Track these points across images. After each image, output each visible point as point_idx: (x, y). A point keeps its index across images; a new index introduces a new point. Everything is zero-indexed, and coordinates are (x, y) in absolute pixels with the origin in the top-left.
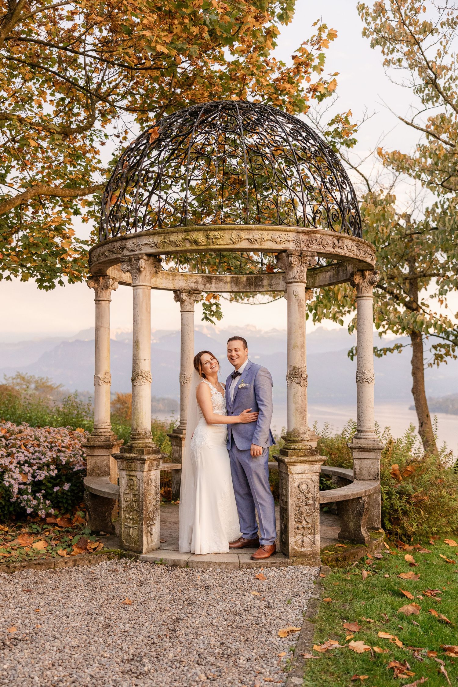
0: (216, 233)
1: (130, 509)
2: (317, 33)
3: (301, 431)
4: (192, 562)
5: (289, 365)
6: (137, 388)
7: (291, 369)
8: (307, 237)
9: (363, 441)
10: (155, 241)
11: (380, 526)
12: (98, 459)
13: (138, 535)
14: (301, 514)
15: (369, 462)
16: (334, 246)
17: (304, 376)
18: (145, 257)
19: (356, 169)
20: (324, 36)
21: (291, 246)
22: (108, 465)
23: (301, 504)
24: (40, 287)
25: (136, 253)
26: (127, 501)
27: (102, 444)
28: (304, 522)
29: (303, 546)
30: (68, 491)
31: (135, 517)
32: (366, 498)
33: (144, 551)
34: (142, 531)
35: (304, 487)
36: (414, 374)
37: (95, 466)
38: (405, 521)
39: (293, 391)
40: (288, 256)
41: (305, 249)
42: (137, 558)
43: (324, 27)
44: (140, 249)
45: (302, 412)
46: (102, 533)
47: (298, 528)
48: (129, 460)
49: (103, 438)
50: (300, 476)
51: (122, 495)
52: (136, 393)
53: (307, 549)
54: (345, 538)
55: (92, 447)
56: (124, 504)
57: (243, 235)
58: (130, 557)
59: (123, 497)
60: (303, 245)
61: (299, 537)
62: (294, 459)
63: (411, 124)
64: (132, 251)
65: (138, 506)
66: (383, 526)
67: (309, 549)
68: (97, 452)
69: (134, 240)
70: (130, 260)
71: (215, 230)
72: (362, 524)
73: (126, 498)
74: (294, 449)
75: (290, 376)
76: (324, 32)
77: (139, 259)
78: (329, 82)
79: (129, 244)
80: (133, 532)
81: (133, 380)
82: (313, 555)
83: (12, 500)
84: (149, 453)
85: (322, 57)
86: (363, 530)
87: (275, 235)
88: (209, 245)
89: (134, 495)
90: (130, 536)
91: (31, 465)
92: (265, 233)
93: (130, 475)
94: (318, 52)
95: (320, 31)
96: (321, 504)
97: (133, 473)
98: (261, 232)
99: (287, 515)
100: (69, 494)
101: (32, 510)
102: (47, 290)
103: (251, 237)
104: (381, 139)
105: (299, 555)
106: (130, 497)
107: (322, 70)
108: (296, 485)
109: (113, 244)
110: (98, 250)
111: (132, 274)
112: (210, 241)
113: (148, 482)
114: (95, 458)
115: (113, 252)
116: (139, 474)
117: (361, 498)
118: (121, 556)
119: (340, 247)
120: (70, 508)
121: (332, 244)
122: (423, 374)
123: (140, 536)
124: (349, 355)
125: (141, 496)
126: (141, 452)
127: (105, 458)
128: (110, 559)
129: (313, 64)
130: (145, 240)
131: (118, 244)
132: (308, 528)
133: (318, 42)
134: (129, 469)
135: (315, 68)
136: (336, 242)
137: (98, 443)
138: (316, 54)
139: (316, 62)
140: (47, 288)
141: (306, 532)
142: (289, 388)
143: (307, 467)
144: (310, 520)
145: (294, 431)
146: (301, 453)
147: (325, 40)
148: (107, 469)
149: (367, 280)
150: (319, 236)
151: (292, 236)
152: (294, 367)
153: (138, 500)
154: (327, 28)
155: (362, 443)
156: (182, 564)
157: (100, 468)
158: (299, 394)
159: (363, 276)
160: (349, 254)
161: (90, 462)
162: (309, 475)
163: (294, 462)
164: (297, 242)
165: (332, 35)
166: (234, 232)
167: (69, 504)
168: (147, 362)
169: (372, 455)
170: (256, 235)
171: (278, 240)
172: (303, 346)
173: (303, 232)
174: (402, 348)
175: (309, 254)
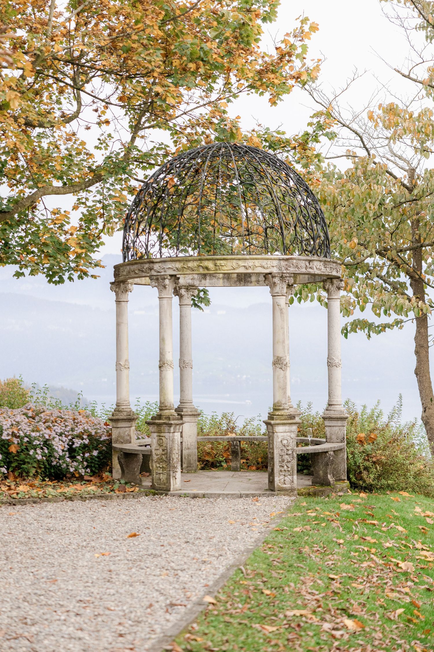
0: (222, 262)
1: (160, 460)
2: (299, 25)
3: (283, 402)
4: (207, 494)
5: (274, 356)
6: (164, 373)
7: (276, 358)
8: (286, 263)
9: (332, 412)
10: (177, 266)
11: (346, 478)
12: (121, 430)
13: (167, 479)
14: (283, 461)
15: (337, 428)
16: (306, 267)
17: (285, 363)
18: (169, 277)
19: (348, 127)
20: (306, 28)
21: (275, 270)
22: (129, 435)
23: (283, 454)
24: (50, 281)
25: (162, 274)
26: (157, 455)
27: (125, 417)
28: (285, 467)
29: (285, 484)
30: (96, 457)
31: (164, 466)
32: (332, 453)
33: (171, 489)
34: (170, 476)
35: (285, 442)
36: (417, 352)
37: (119, 436)
38: (365, 474)
39: (277, 374)
40: (273, 277)
41: (285, 272)
42: (166, 495)
43: (307, 19)
44: (165, 271)
45: (283, 389)
46: (133, 484)
47: (281, 471)
48: (159, 425)
49: (125, 413)
50: (282, 434)
51: (153, 451)
52: (163, 376)
53: (287, 486)
54: (317, 483)
55: (117, 421)
56: (155, 457)
57: (241, 263)
58: (162, 494)
59: (154, 452)
60: (283, 269)
61: (282, 477)
62: (278, 422)
63: (408, 77)
64: (159, 272)
65: (167, 458)
66: (349, 479)
67: (289, 485)
68: (120, 425)
69: (160, 264)
70: (157, 279)
71: (221, 259)
72: (328, 471)
73: (156, 453)
74: (278, 415)
75: (275, 363)
76: (306, 24)
77: (165, 279)
78: (312, 68)
79: (156, 267)
80: (163, 477)
81: (160, 367)
82: (292, 490)
83: (53, 464)
84: (174, 420)
85: (305, 48)
86: (329, 476)
87: (264, 263)
88: (217, 270)
89: (163, 450)
90: (160, 479)
91: (66, 436)
92: (256, 261)
93: (160, 436)
94: (301, 43)
95: (302, 23)
96: (298, 455)
97: (162, 434)
98: (253, 261)
99: (273, 462)
100: (97, 459)
101: (74, 469)
102: (56, 285)
103: (246, 265)
104: (375, 94)
105: (281, 490)
106: (160, 452)
107: (304, 58)
108: (280, 440)
109: (142, 265)
110: (128, 267)
111: (158, 289)
112: (218, 268)
113: (173, 441)
114: (119, 429)
115: (143, 271)
116: (167, 435)
117: (327, 452)
118: (154, 494)
119: (310, 268)
120: (97, 471)
121: (304, 266)
122: (427, 352)
123: (168, 479)
124: (342, 333)
125: (169, 451)
126: (168, 418)
127: (127, 429)
128: (147, 496)
129: (296, 52)
130: (169, 265)
131: (147, 266)
132: (288, 471)
133: (301, 34)
134: (159, 432)
135: (298, 56)
136: (308, 264)
137: (121, 417)
138: (298, 44)
139: (299, 51)
140: (56, 283)
141: (287, 473)
142: (274, 371)
143: (287, 428)
144: (289, 465)
145: (278, 403)
146: (283, 418)
147: (308, 32)
148: (128, 438)
149: (335, 286)
150: (295, 261)
151: (275, 263)
152: (278, 357)
153: (166, 454)
154: (308, 20)
155: (332, 414)
156: (201, 496)
157: (123, 438)
158: (282, 376)
159: (332, 283)
160: (317, 272)
161: (115, 434)
162: (289, 434)
163: (278, 424)
164: (280, 268)
165: (314, 28)
166: (234, 261)
167: (96, 468)
168: (171, 353)
169: (339, 423)
170: (250, 263)
171: (266, 266)
172: (284, 342)
173: (283, 259)
174: (403, 324)
175: (288, 275)
